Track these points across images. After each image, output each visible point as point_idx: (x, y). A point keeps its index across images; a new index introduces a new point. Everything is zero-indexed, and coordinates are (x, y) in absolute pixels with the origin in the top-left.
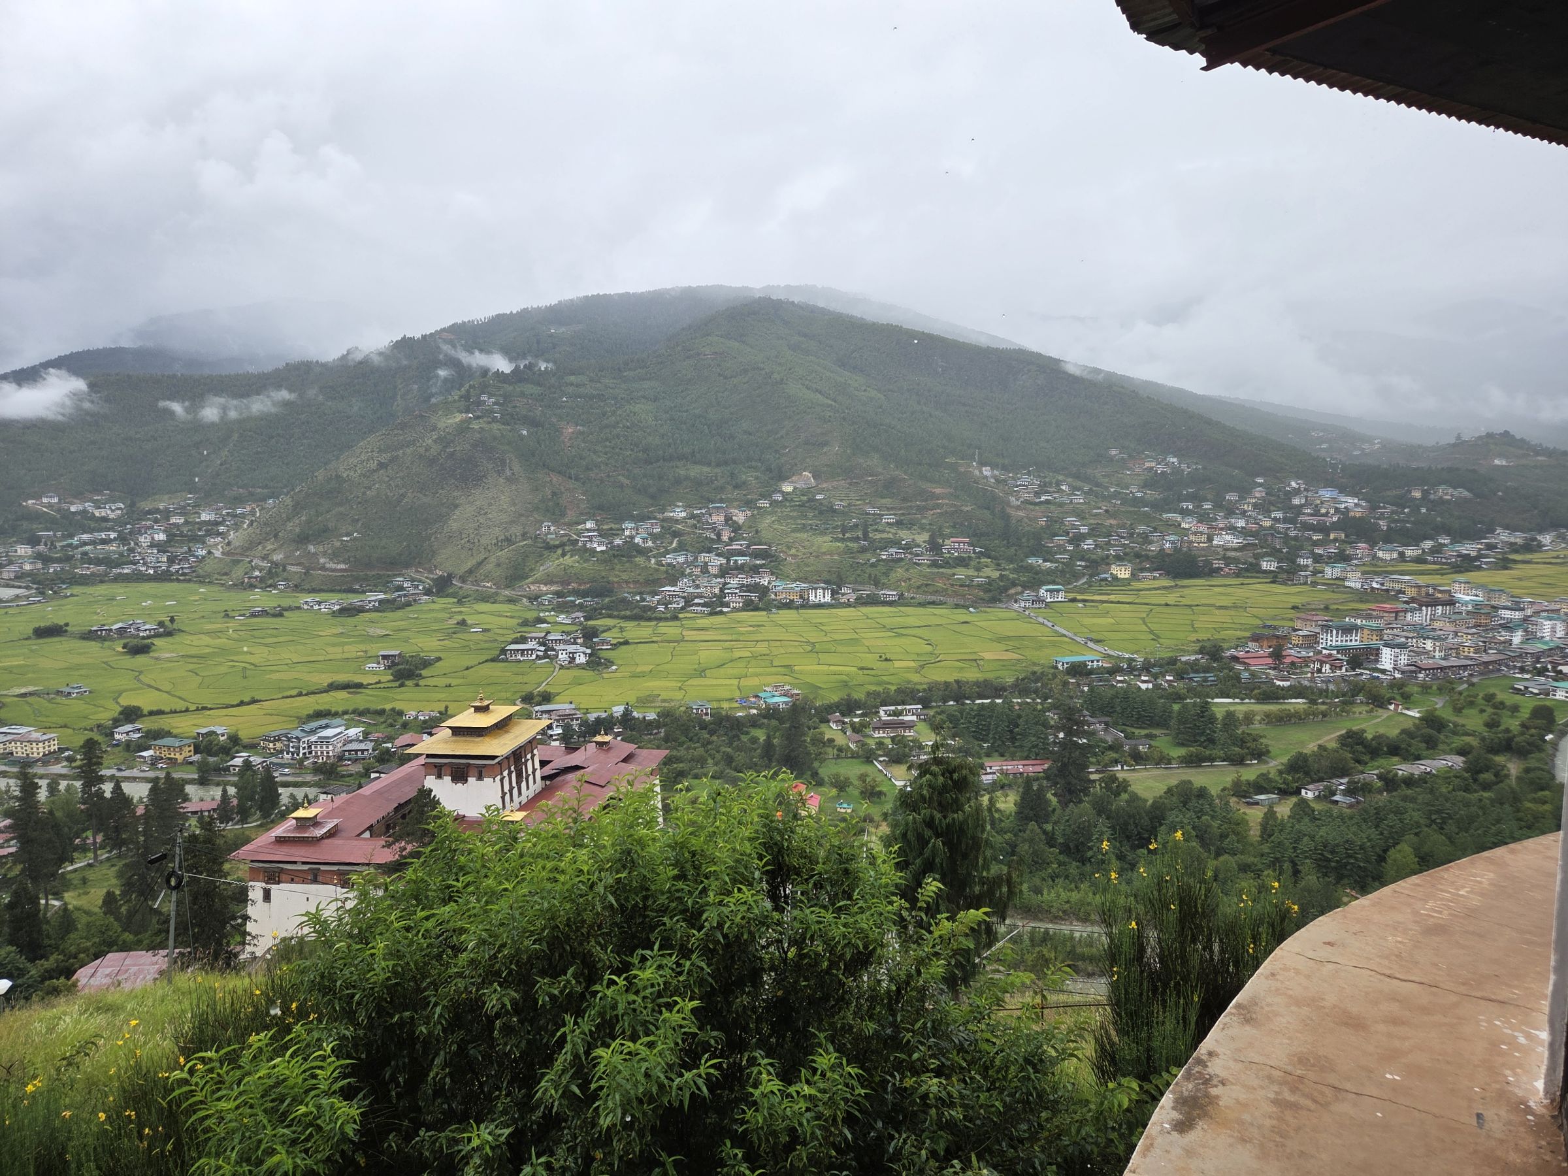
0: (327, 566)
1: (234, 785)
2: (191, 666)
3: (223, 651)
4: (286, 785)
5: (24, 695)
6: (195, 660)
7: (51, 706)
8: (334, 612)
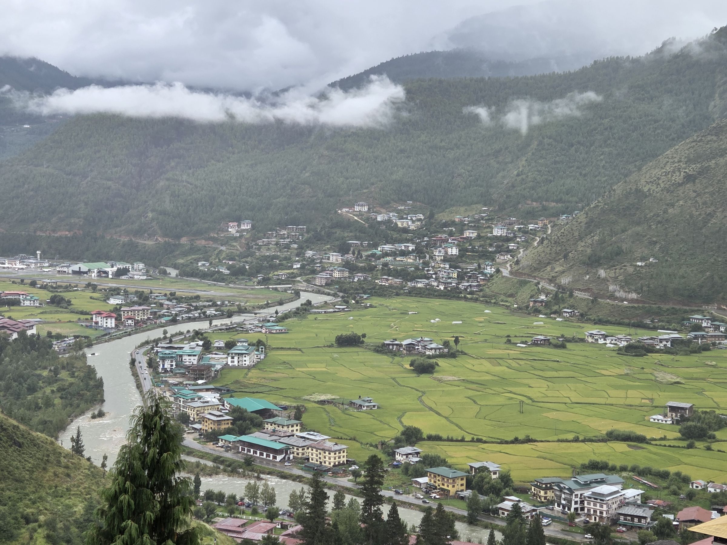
0: (617, 294)
1: (502, 530)
2: (470, 393)
3: (503, 380)
4: (553, 541)
5: (322, 402)
6: (474, 386)
7: (344, 416)
8: (620, 349)
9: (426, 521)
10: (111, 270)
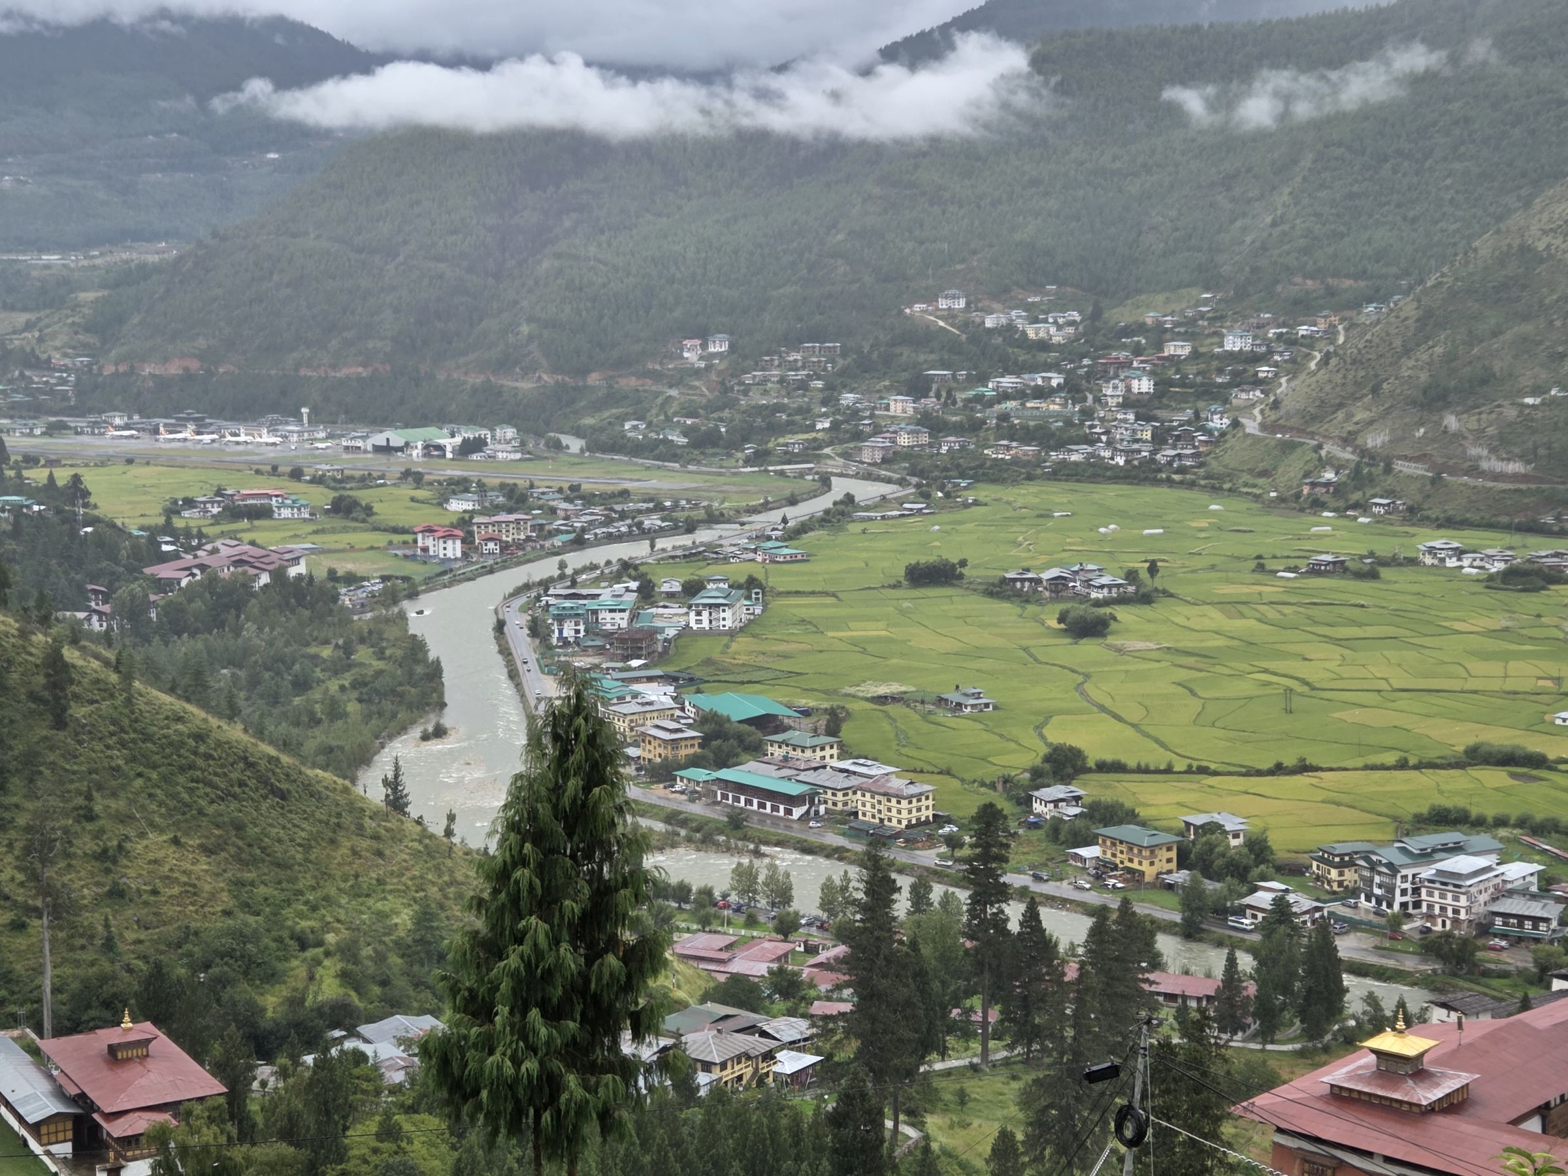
0: (1485, 465)
1: (1252, 950)
2: (1184, 675)
3: (1249, 647)
4: (1360, 970)
5: (882, 700)
6: (1191, 661)
7: (926, 727)
8: (1491, 578)
9: (1097, 933)
10: (450, 443)
